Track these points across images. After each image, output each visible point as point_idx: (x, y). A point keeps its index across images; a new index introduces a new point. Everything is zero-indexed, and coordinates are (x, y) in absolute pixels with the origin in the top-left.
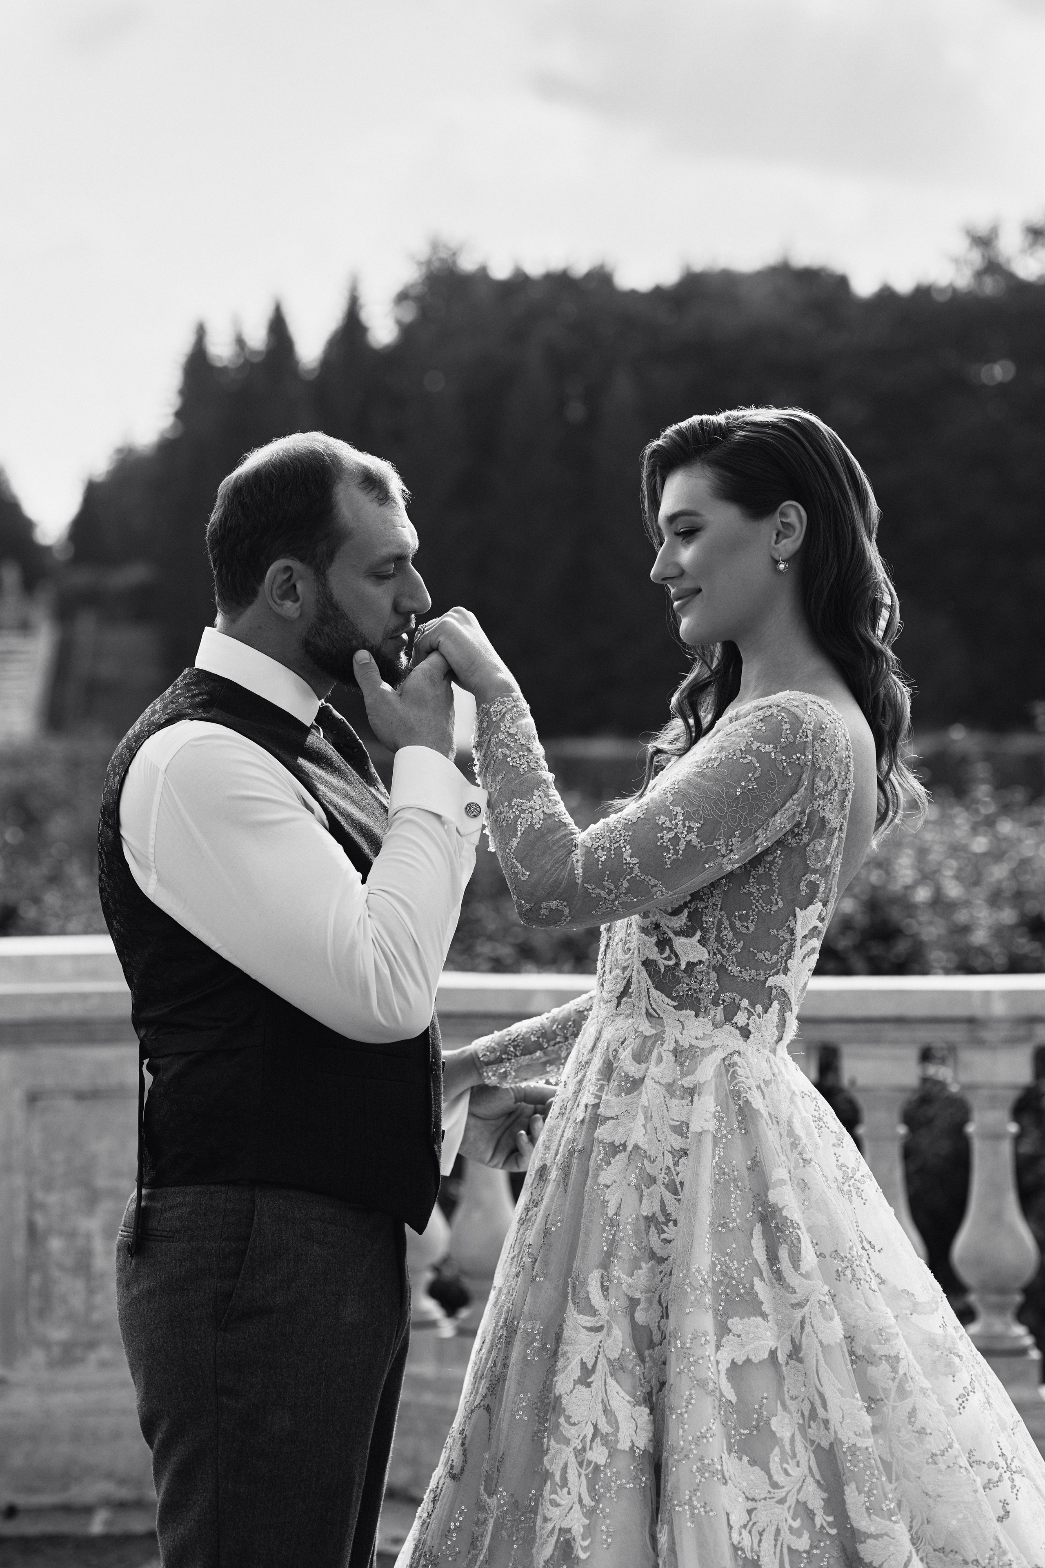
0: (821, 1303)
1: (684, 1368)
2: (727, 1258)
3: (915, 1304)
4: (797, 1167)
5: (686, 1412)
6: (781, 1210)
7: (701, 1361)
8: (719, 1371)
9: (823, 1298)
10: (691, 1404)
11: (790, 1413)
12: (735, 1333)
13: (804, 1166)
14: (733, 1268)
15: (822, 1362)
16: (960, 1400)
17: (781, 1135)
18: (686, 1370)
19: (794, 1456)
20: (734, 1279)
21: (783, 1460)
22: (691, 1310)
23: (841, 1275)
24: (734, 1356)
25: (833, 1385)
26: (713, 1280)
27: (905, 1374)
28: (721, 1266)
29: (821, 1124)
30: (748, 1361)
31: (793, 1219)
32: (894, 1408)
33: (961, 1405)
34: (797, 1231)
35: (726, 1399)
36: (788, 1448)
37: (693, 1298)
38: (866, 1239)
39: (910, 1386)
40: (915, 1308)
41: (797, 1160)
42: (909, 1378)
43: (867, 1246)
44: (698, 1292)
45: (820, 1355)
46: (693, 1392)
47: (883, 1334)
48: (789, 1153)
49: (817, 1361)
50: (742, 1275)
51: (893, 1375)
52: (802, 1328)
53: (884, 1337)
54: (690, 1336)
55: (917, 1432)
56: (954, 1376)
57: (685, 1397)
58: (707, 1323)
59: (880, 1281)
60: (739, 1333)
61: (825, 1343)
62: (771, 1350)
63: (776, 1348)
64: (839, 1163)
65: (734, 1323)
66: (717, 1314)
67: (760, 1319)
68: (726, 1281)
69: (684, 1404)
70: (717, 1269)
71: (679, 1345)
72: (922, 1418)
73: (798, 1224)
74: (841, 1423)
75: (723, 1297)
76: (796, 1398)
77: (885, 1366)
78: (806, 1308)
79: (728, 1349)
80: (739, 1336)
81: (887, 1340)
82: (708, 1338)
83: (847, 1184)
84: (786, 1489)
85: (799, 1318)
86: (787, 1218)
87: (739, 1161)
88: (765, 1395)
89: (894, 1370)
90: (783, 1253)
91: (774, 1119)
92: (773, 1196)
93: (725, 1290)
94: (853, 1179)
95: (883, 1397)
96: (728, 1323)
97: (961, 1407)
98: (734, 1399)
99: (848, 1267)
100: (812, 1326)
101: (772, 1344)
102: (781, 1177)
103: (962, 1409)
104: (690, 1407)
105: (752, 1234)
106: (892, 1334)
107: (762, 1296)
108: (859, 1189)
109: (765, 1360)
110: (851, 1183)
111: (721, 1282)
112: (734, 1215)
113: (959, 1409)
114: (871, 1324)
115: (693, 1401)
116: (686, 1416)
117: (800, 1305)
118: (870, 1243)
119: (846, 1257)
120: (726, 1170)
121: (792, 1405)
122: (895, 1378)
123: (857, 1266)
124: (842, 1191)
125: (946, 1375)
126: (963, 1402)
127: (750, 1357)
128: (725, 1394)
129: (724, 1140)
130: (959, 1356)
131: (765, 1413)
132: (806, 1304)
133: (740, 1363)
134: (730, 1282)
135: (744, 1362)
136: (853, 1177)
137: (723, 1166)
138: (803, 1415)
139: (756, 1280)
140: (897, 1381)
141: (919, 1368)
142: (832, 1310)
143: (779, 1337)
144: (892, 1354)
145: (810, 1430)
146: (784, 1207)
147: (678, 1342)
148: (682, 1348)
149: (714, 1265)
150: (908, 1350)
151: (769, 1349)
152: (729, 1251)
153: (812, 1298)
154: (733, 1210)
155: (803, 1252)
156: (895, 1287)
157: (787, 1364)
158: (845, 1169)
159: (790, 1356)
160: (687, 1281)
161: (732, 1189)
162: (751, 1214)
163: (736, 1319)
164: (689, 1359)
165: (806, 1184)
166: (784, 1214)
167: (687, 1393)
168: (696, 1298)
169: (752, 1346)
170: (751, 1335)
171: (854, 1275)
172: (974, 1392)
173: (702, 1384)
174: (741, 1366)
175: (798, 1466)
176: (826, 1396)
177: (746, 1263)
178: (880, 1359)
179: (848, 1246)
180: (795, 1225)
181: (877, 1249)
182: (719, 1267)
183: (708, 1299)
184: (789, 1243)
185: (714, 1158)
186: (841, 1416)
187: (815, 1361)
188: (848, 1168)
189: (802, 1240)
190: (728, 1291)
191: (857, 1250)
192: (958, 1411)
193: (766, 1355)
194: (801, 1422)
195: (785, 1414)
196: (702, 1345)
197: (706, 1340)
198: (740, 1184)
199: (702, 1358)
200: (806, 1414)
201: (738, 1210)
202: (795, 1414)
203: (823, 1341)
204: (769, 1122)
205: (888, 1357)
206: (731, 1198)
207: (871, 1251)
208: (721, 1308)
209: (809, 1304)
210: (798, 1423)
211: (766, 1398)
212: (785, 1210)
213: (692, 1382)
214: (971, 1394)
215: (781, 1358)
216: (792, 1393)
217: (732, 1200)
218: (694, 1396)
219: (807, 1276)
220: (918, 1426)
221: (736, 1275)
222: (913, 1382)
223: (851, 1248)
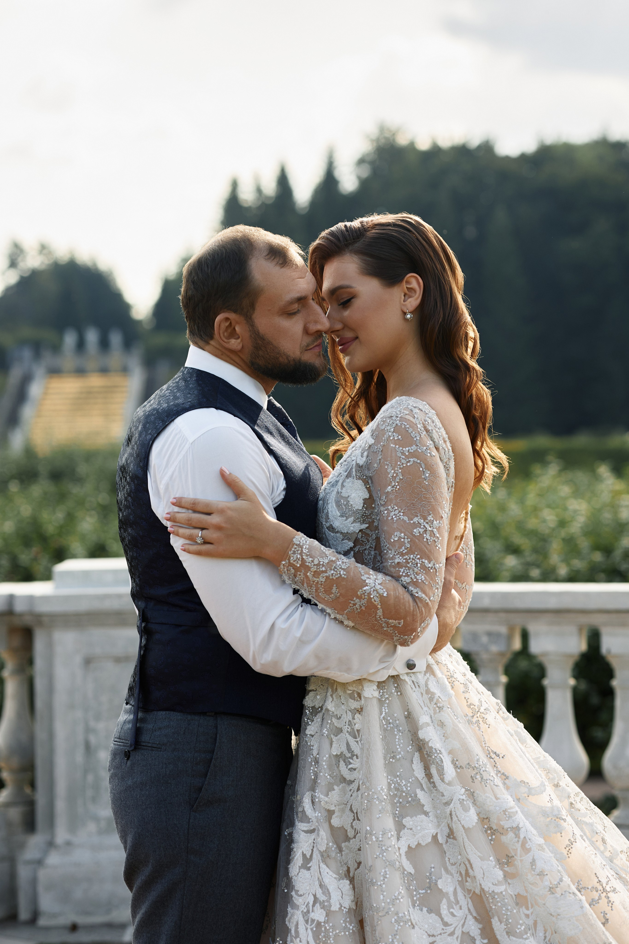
0: (461, 800)
1: (379, 855)
2: (398, 779)
3: (530, 789)
4: (435, 713)
5: (384, 883)
6: (428, 742)
7: (390, 849)
8: (400, 855)
9: (462, 797)
10: (386, 878)
11: (451, 875)
12: (408, 827)
13: (440, 711)
14: (402, 785)
15: (466, 839)
16: (567, 849)
17: (422, 694)
18: (381, 856)
19: (457, 902)
20: (404, 792)
21: (450, 906)
22: (380, 815)
23: (474, 778)
24: (409, 843)
25: (475, 854)
26: (390, 795)
27: (525, 837)
28: (395, 784)
29: (453, 679)
30: (419, 845)
31: (436, 748)
32: (521, 861)
33: (568, 851)
34: (440, 755)
35: (407, 872)
36: (452, 898)
37: (380, 807)
38: (492, 751)
39: (529, 845)
40: (531, 791)
41: (435, 708)
42: (528, 840)
43: (493, 756)
44: (383, 803)
45: (464, 834)
46: (387, 869)
47: (507, 813)
48: (429, 704)
49: (463, 839)
50: (409, 789)
51: (517, 839)
52: (452, 818)
53: (508, 816)
54: (381, 833)
55: (538, 875)
56: (561, 833)
57: (382, 874)
58: (389, 823)
59: (505, 777)
60: (411, 827)
61: (466, 827)
62: (433, 835)
63: (437, 834)
64: (469, 703)
65: (407, 821)
66: (395, 817)
67: (423, 816)
68: (399, 794)
69: (382, 878)
70: (392, 787)
71: (374, 839)
72: (540, 865)
73: (440, 751)
74: (483, 878)
75: (398, 805)
76: (455, 864)
77: (511, 835)
78: (452, 805)
79: (405, 839)
80: (411, 829)
81: (510, 817)
82: (392, 833)
83: (475, 716)
84: (454, 926)
85: (448, 812)
86: (432, 747)
87: (399, 714)
88: (433, 866)
89: (517, 836)
90: (434, 770)
91: (416, 684)
92: (421, 734)
93: (399, 800)
94: (479, 713)
95: (513, 855)
96: (403, 821)
97: (569, 853)
98: (412, 871)
99: (477, 773)
100: (457, 817)
101: (433, 831)
102: (425, 721)
103: (569, 854)
104: (386, 880)
105: (412, 761)
106: (512, 812)
107: (423, 801)
108: (484, 718)
109: (429, 843)
110: (478, 715)
111: (395, 795)
112: (399, 750)
113: (568, 854)
114: (498, 808)
115: (388, 876)
116: (384, 886)
117: (447, 804)
118: (495, 753)
119: (475, 767)
120: (391, 721)
121: (453, 869)
122: (518, 841)
123: (483, 771)
124: (472, 722)
125: (556, 833)
126: (569, 849)
127: (420, 842)
128: (406, 869)
129: (387, 701)
130: (563, 819)
131: (434, 878)
132: (451, 803)
133: (414, 847)
134: (401, 794)
135: (417, 846)
136: (479, 711)
137: (389, 718)
138: (461, 874)
139: (418, 791)
140: (520, 843)
141: (534, 832)
142: (469, 804)
143: (439, 826)
144: (514, 826)
145: (467, 884)
146: (429, 741)
147: (374, 837)
148: (377, 841)
149: (389, 784)
150: (525, 820)
151: (431, 835)
152: (398, 774)
153: (455, 798)
154: (398, 747)
155: (445, 768)
156: (516, 780)
157: (447, 842)
158: (473, 706)
159: (448, 836)
160: (376, 797)
161: (396, 733)
162: (410, 747)
163: (408, 818)
164: (382, 848)
165: (442, 723)
166: (430, 745)
167: (383, 871)
168: (382, 807)
169: (420, 834)
170: (419, 828)
171: (482, 778)
172: (576, 842)
173: (391, 864)
174: (414, 849)
175: (461, 909)
176: (472, 861)
177: (411, 780)
178: (507, 830)
179: (476, 759)
180: (438, 752)
181: (501, 756)
182: (393, 785)
183: (389, 808)
184: (436, 763)
185: (381, 714)
186: (482, 874)
187: (462, 839)
188: (475, 706)
189: (444, 761)
190: (401, 800)
191: (483, 759)
192: (567, 856)
193: (430, 840)
194: (460, 879)
195: (448, 876)
196: (389, 838)
197: (391, 834)
198: (401, 728)
199: (390, 846)
200: (463, 873)
201: (401, 745)
202: (455, 875)
203: (465, 826)
204: (413, 687)
205: (512, 828)
206: (396, 738)
207: (496, 759)
208: (397, 812)
209: (453, 802)
210: (458, 881)
211: (434, 868)
212: (430, 742)
213: (386, 863)
214: (574, 843)
215: (441, 839)
216: (452, 861)
217: (397, 740)
218: (388, 872)
219: (449, 784)
220: (538, 871)
221: (405, 789)
222: (531, 842)
223: (478, 760)
